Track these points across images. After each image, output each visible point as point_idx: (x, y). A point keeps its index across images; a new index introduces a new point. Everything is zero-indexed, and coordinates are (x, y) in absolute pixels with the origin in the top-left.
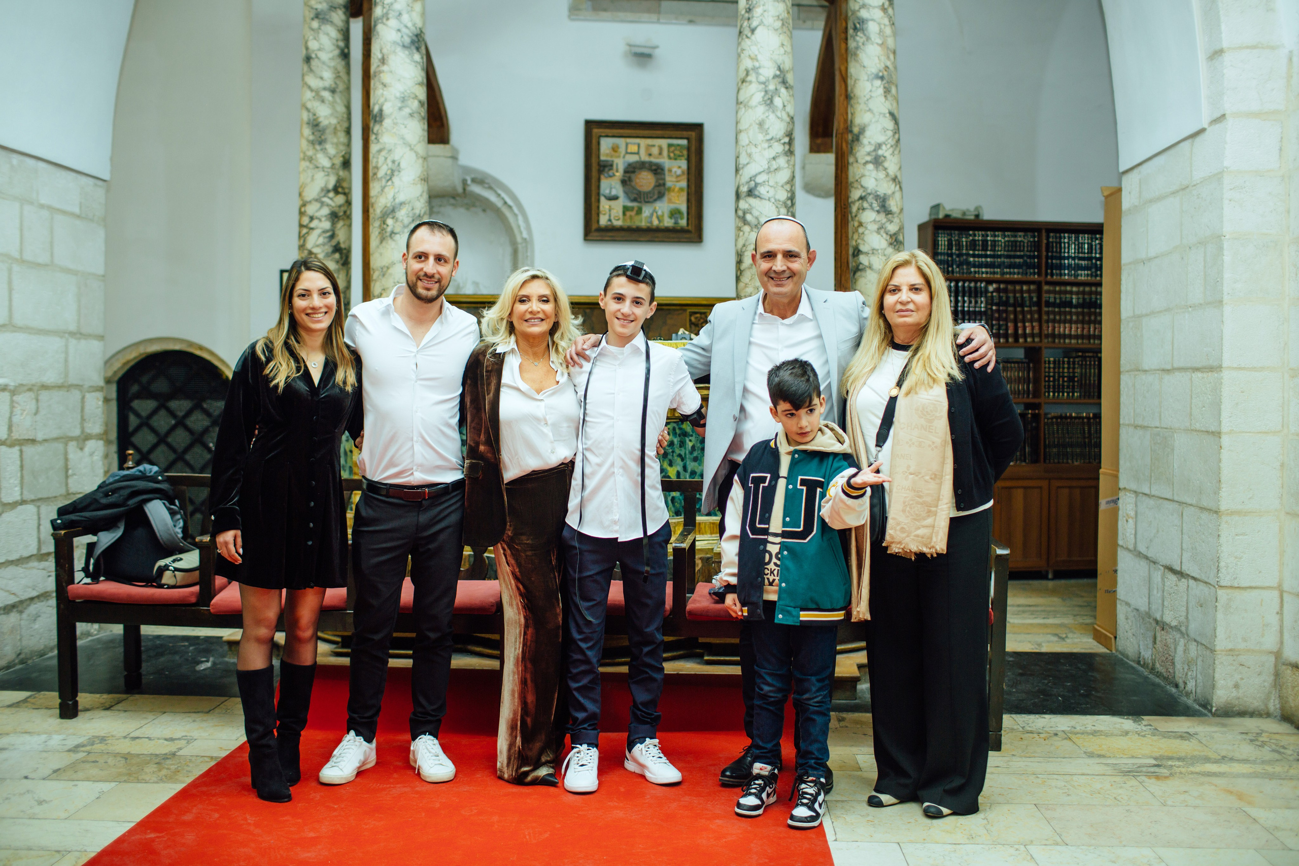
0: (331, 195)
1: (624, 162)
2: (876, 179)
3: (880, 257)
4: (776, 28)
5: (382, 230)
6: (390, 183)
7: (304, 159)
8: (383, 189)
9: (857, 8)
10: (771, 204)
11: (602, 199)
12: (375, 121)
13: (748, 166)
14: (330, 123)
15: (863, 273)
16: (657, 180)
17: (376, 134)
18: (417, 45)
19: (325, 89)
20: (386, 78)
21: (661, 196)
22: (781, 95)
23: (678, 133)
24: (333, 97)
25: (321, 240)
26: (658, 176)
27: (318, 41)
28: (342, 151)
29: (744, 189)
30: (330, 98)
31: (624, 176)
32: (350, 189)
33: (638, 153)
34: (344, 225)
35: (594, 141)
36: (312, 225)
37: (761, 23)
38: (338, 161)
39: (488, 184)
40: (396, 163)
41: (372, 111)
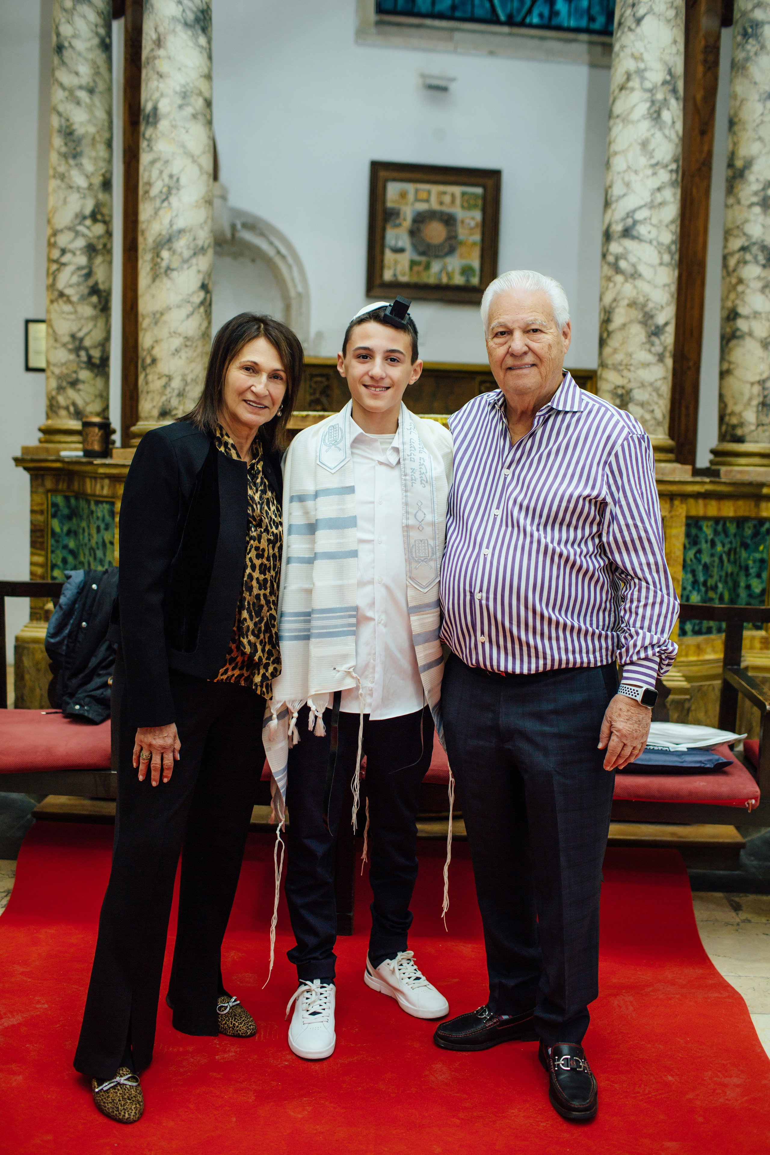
0: (88, 222)
1: (412, 210)
2: (763, 226)
3: (764, 322)
4: (669, 18)
5: (155, 265)
6: (166, 204)
7: (54, 177)
8: (157, 211)
9: (750, 6)
10: (652, 248)
11: (388, 251)
12: (148, 123)
13: (625, 199)
14: (87, 132)
15: (741, 342)
16: (448, 232)
17: (149, 140)
18: (202, 24)
19: (81, 87)
20: (163, 66)
21: (451, 251)
22: (671, 107)
23: (474, 181)
24: (91, 98)
25: (75, 279)
26: (450, 228)
27: (71, 25)
28: (101, 168)
29: (618, 228)
30: (88, 100)
31: (412, 225)
32: (111, 216)
33: (427, 201)
34: (103, 261)
35: (381, 185)
36: (65, 259)
37: (650, 11)
38: (97, 180)
39: (259, 229)
40: (175, 179)
41: (144, 110)
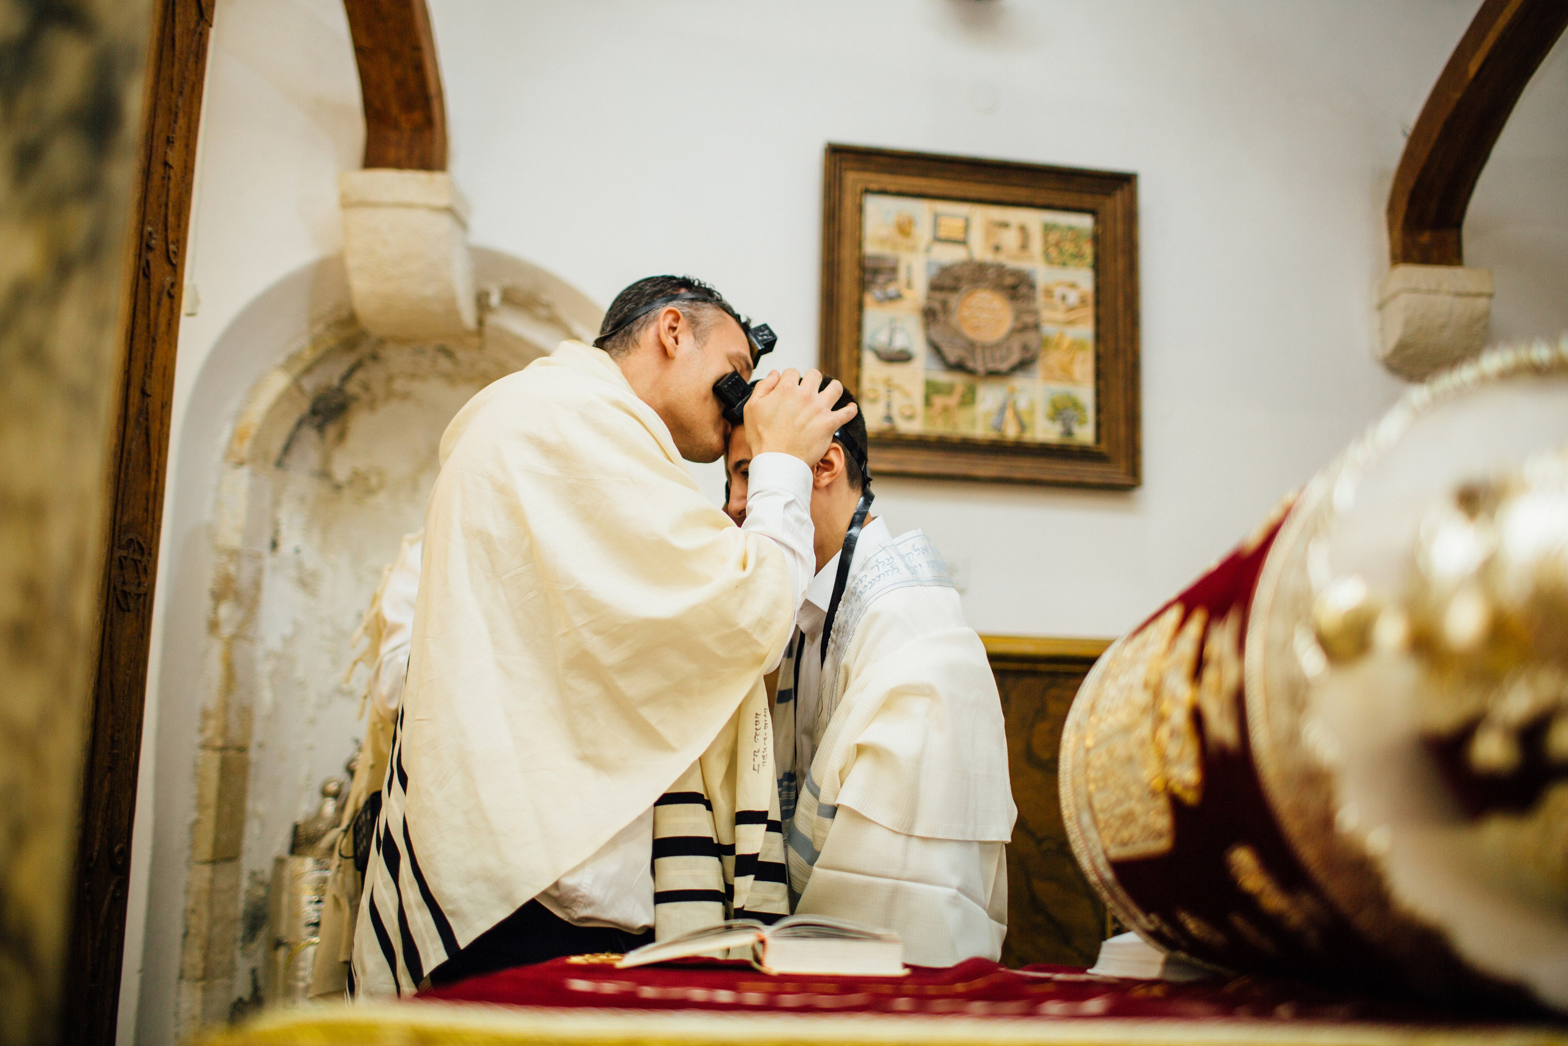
1: (929, 264)
11: (869, 360)
16: (1018, 316)
21: (1026, 362)
23: (1070, 199)
26: (1021, 305)
31: (929, 298)
33: (965, 242)
35: (848, 202)
39: (547, 306)
